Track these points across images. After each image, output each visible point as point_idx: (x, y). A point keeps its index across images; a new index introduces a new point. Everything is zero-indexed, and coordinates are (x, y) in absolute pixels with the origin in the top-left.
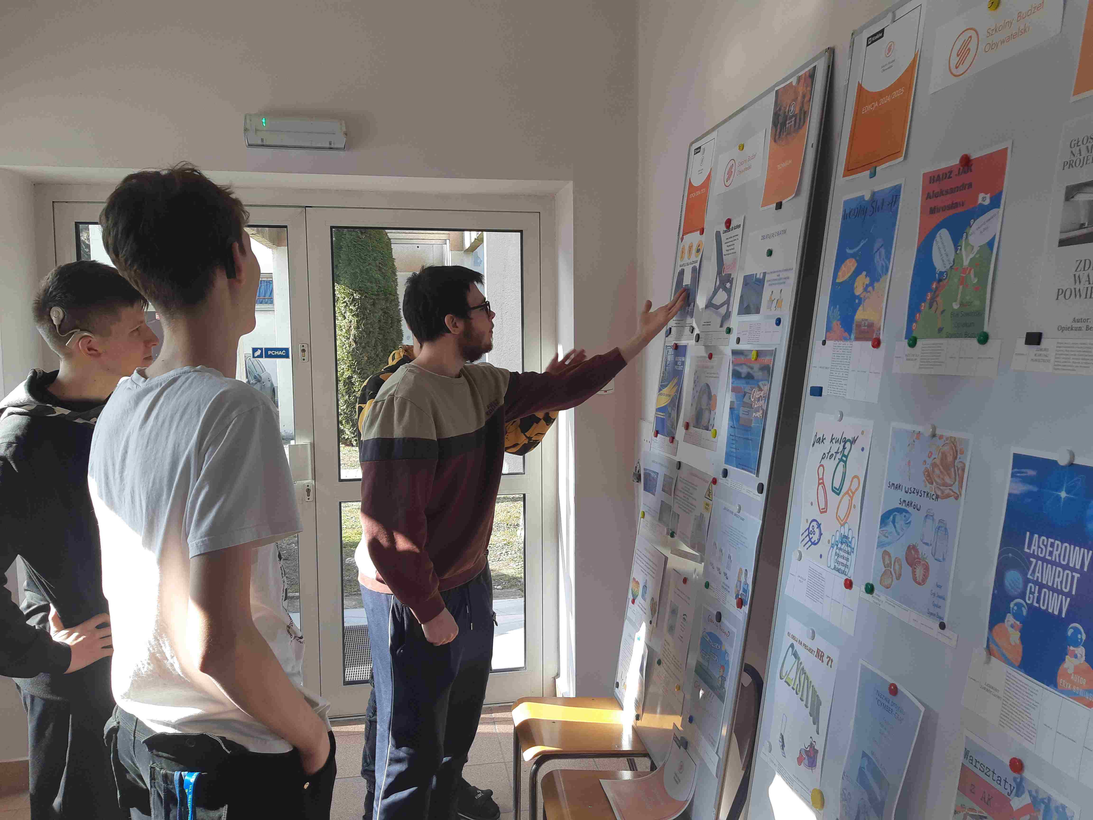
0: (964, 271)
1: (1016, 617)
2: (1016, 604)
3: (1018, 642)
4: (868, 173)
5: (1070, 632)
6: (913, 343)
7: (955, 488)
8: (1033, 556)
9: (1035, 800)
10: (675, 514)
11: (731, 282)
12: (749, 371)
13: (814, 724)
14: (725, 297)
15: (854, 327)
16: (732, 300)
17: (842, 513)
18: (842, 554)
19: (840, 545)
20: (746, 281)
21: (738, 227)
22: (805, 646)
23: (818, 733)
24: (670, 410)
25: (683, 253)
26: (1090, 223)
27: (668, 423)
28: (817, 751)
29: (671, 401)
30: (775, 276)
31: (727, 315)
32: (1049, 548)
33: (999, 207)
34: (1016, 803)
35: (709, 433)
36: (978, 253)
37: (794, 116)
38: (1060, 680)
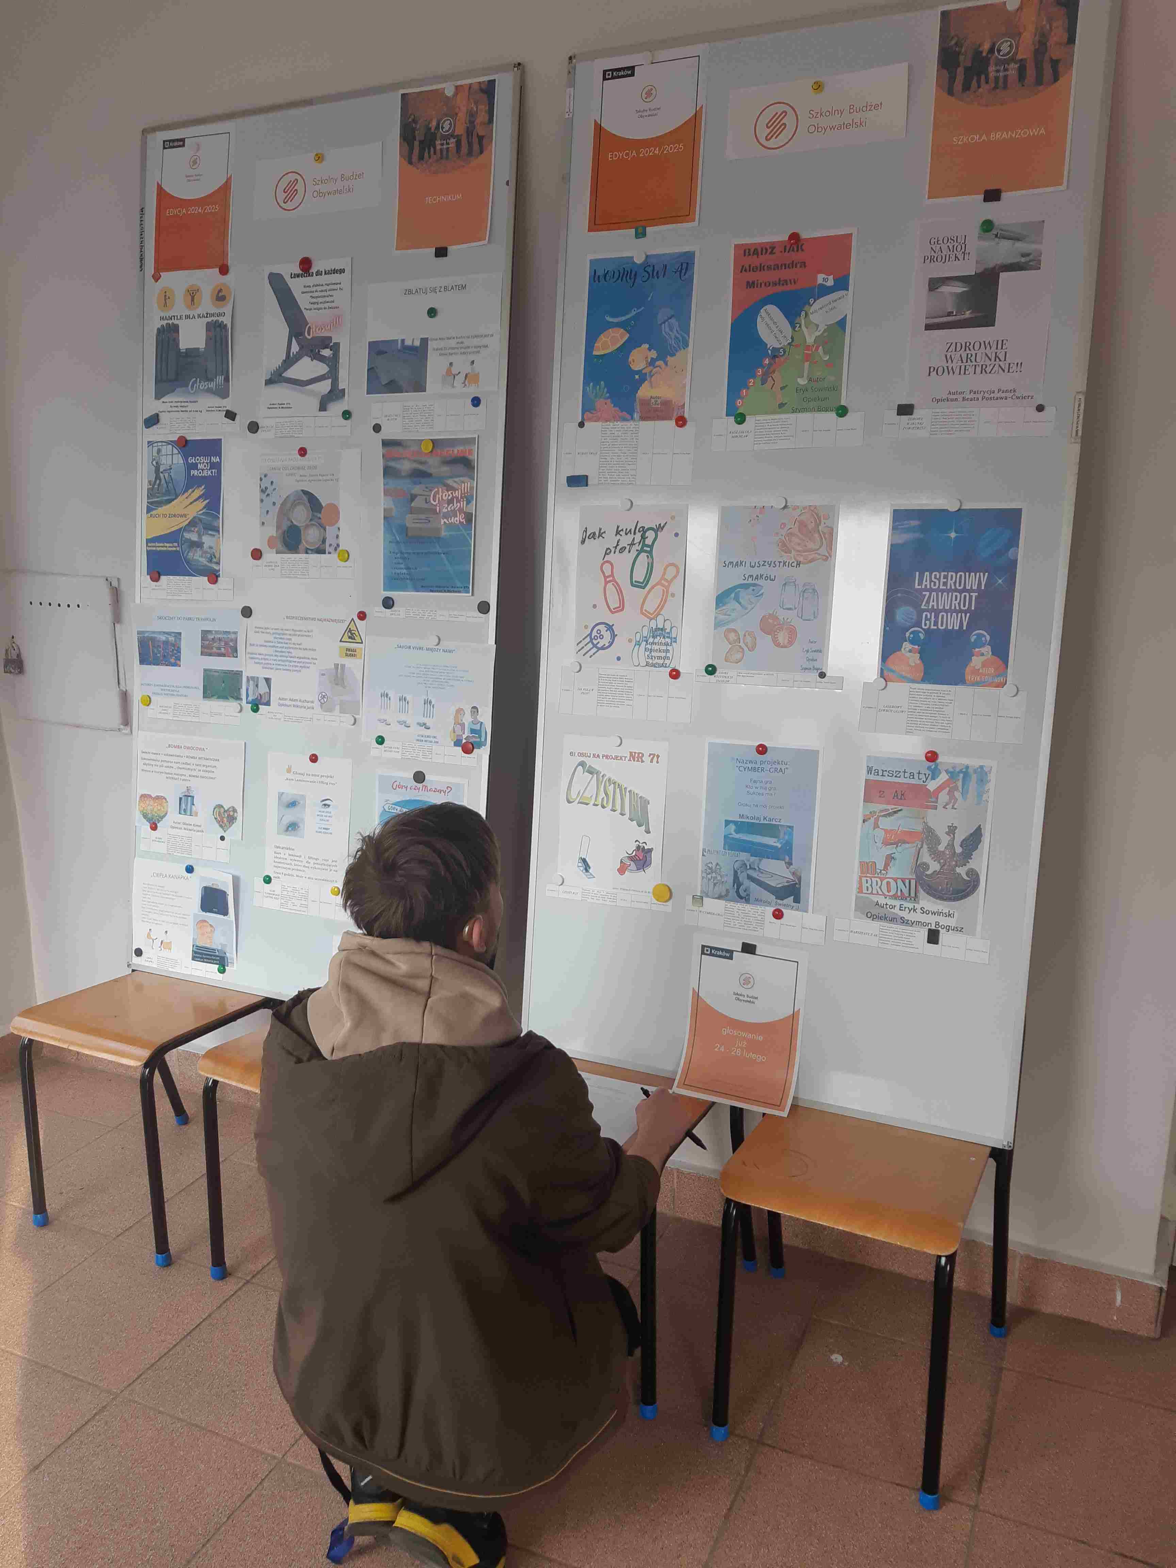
0: (808, 348)
1: (912, 642)
2: (910, 633)
3: (918, 662)
4: (631, 231)
5: (973, 639)
6: (741, 419)
7: (823, 551)
8: (926, 590)
9: (953, 774)
10: (255, 680)
11: (336, 348)
12: (421, 467)
13: (640, 825)
14: (322, 369)
15: (637, 406)
16: (343, 373)
17: (650, 606)
18: (656, 647)
19: (651, 640)
20: (378, 349)
21: (335, 271)
22: (607, 757)
23: (648, 832)
24: (194, 537)
25: (166, 299)
26: (959, 312)
27: (196, 556)
28: (650, 851)
29: (193, 523)
30: (453, 343)
31: (336, 394)
32: (942, 580)
33: (847, 290)
34: (932, 786)
35: (326, 556)
36: (825, 331)
37: (452, 136)
38: (968, 677)
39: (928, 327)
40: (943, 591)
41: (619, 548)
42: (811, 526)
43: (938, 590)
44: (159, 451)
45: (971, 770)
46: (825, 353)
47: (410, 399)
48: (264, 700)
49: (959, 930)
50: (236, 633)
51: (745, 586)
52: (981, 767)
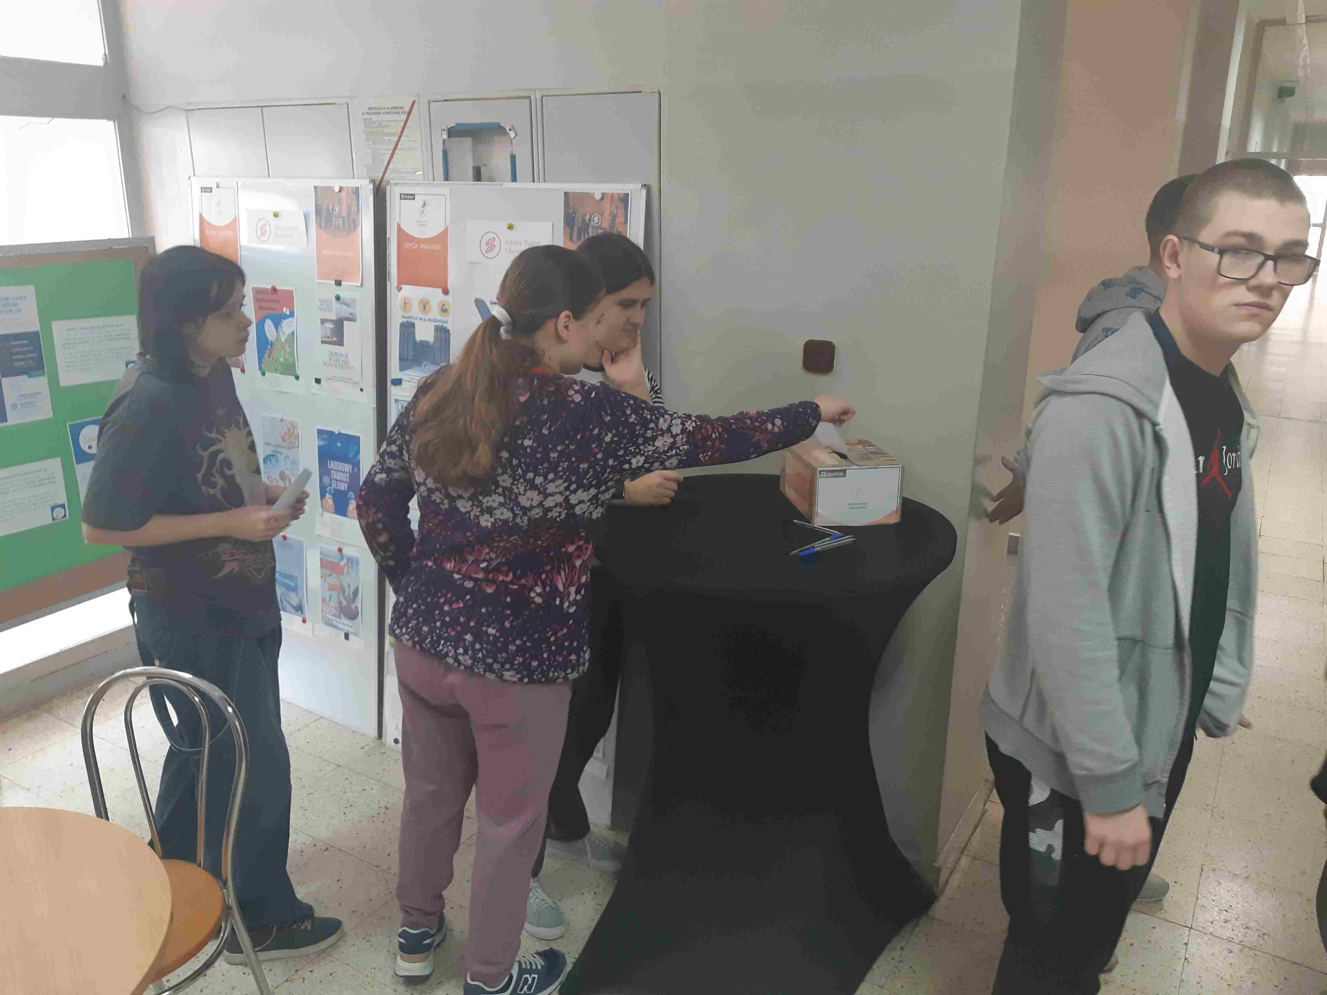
0: (282, 343)
1: (330, 494)
2: (329, 489)
3: (332, 503)
5: (349, 496)
6: (263, 374)
7: (297, 444)
8: (332, 469)
9: (348, 560)
26: (332, 337)
32: (337, 466)
34: (341, 564)
36: (288, 336)
38: (349, 514)
39: (323, 342)
40: (338, 471)
42: (291, 431)
43: (336, 470)
45: (354, 559)
46: (288, 347)
49: (355, 634)
51: (273, 455)
52: (357, 558)
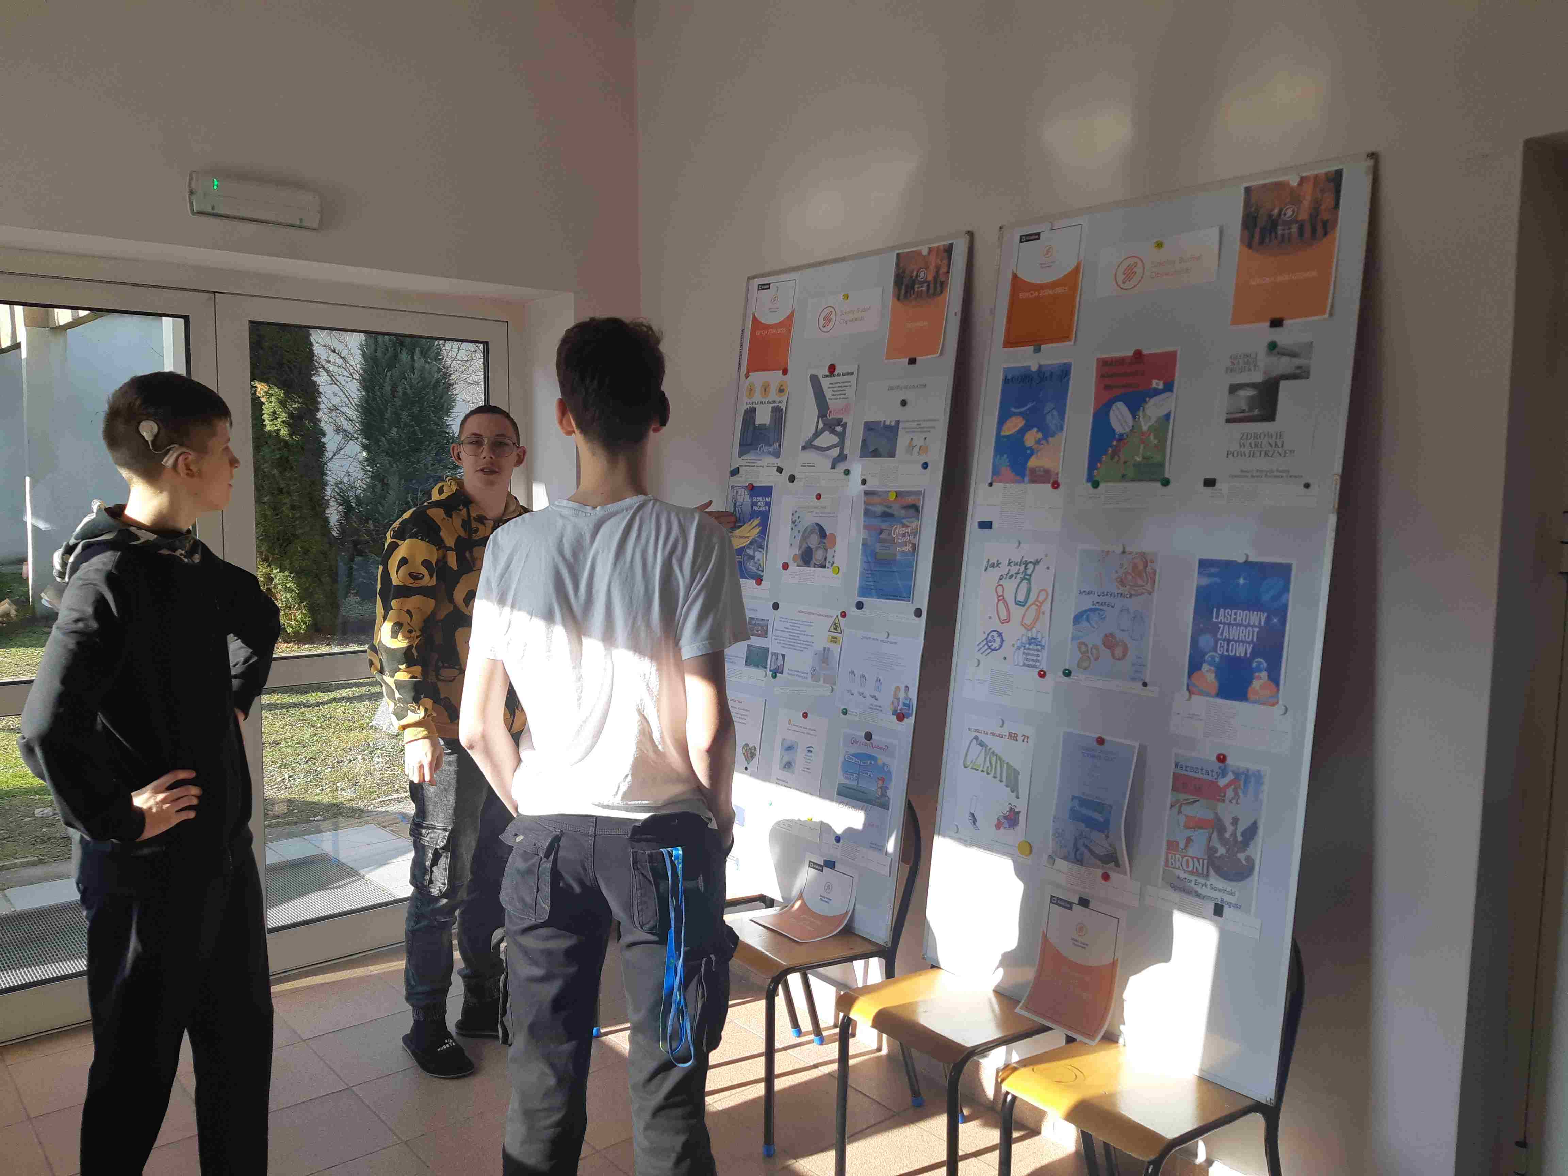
0: (1143, 434)
1: (1210, 664)
2: (1210, 656)
3: (1214, 680)
4: (1032, 348)
5: (1254, 665)
6: (1096, 485)
7: (1149, 587)
8: (1221, 623)
9: (1237, 775)
10: (776, 654)
11: (844, 426)
12: (887, 510)
13: (1012, 792)
14: (835, 439)
15: (1028, 472)
16: (847, 443)
17: (1028, 621)
18: (1031, 652)
19: (1027, 646)
20: (870, 427)
21: (848, 374)
22: (993, 734)
23: (1018, 798)
24: (751, 552)
25: (751, 390)
26: (1252, 410)
27: (751, 566)
28: (1019, 813)
29: (751, 543)
30: (914, 425)
31: (842, 458)
32: (1233, 616)
33: (1172, 391)
34: (1222, 782)
35: (826, 569)
36: (1156, 422)
37: (926, 282)
38: (1251, 695)
39: (1228, 421)
40: (1233, 625)
41: (1009, 575)
42: (1141, 567)
43: (1229, 624)
44: (737, 492)
45: (1251, 773)
46: (1155, 438)
47: (885, 462)
48: (780, 671)
49: (1237, 907)
50: (768, 620)
51: (1094, 610)
52: (1259, 771)
